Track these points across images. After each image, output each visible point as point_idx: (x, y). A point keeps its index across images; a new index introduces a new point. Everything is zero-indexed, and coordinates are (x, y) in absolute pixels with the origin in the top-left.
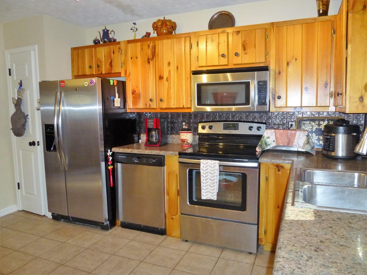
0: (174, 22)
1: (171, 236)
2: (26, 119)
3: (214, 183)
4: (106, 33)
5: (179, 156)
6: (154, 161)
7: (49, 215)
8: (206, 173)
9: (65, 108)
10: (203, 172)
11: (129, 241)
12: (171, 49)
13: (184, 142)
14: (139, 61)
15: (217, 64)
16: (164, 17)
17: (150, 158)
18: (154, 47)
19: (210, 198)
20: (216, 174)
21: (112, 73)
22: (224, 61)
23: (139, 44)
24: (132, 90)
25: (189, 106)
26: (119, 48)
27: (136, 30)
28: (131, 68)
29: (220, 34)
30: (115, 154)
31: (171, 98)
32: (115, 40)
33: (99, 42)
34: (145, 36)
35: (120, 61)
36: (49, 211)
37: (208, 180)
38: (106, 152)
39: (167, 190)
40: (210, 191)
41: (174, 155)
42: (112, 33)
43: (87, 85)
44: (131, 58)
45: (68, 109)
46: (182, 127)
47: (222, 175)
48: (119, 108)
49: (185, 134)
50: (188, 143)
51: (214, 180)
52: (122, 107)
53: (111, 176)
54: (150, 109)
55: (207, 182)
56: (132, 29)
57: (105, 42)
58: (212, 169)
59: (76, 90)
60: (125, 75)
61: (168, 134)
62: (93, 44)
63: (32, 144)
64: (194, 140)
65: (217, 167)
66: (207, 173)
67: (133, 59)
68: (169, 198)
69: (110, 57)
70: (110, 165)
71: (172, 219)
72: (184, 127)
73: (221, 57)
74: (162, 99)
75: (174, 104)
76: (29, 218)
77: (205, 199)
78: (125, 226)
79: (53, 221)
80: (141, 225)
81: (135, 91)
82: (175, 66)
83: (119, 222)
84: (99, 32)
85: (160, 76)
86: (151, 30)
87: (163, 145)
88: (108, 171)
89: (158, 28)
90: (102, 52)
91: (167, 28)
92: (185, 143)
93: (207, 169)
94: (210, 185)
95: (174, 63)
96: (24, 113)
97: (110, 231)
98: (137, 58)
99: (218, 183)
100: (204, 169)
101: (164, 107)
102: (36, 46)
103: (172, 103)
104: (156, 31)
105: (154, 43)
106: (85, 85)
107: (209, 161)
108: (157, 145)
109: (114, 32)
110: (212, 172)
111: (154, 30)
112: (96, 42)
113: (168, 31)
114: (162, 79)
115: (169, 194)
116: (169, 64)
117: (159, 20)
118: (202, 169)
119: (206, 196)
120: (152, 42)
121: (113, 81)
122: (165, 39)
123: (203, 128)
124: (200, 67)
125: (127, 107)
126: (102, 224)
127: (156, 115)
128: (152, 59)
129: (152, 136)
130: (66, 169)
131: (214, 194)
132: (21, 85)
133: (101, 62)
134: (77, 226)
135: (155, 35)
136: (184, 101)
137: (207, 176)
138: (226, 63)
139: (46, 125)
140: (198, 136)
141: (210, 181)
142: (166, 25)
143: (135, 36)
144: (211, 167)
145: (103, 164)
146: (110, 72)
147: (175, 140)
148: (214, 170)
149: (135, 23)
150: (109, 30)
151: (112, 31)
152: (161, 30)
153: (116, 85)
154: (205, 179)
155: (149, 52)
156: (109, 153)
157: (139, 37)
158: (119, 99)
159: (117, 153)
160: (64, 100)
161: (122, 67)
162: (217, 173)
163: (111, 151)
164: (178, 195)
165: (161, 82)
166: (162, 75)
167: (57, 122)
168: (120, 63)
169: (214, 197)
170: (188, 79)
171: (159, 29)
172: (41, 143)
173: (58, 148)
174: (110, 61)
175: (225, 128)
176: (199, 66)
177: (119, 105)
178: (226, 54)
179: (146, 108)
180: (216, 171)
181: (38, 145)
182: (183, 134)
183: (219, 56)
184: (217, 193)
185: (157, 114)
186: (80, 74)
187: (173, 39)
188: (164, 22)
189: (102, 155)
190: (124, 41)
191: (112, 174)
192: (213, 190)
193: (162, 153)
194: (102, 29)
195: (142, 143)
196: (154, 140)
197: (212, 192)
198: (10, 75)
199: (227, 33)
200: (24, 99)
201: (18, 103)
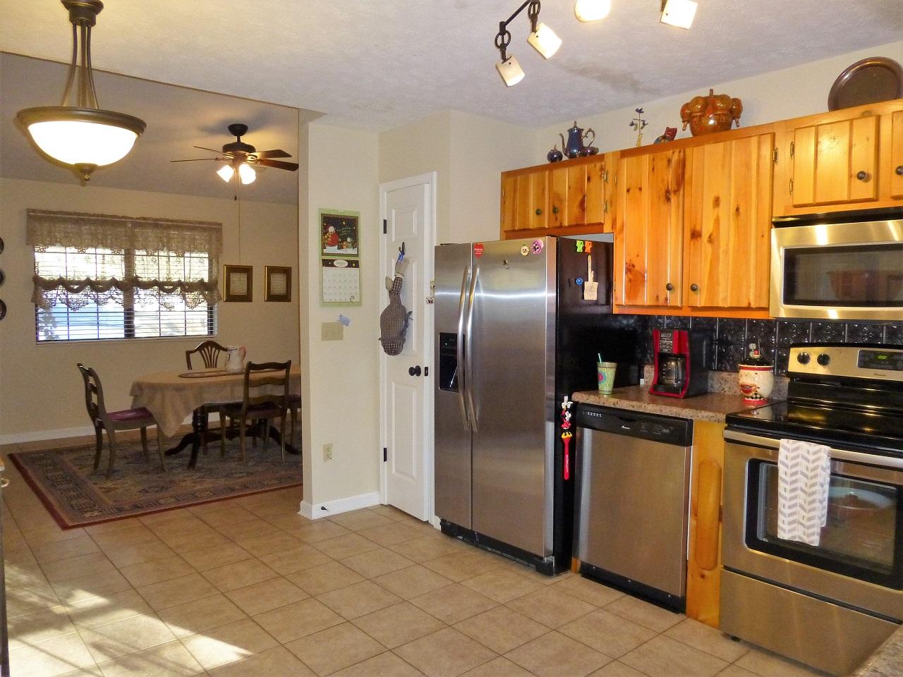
0: (735, 100)
1: (696, 619)
2: (406, 321)
3: (813, 502)
4: (576, 137)
5: (726, 425)
6: (666, 431)
7: (436, 522)
8: (792, 475)
9: (480, 294)
10: (786, 469)
11: (592, 608)
12: (723, 166)
13: (749, 391)
14: (646, 196)
15: (845, 198)
16: (711, 91)
17: (657, 422)
18: (683, 164)
19: (799, 537)
20: (819, 480)
21: (583, 225)
22: (864, 190)
23: (646, 159)
24: (626, 263)
25: (764, 305)
26: (602, 169)
27: (642, 125)
28: (626, 213)
29: (855, 122)
30: (578, 406)
31: (718, 284)
32: (594, 152)
33: (560, 157)
34: (664, 137)
35: (603, 197)
36: (437, 514)
37: (799, 492)
38: (559, 400)
39: (693, 505)
40: (801, 520)
41: (715, 421)
42: (590, 134)
43: (526, 254)
44: (628, 191)
45: (486, 297)
46: (748, 355)
47: (843, 484)
48: (596, 303)
49: (752, 372)
50: (758, 396)
51: (814, 493)
52: (603, 301)
53: (567, 456)
54: (666, 307)
55: (795, 497)
56: (632, 124)
57: (572, 156)
58: (811, 466)
59: (505, 261)
60: (612, 228)
61: (710, 368)
62: (547, 162)
63: (415, 371)
64: (776, 388)
65: (825, 462)
66: (796, 473)
67: (631, 191)
68: (697, 523)
69: (582, 190)
70: (565, 431)
71: (703, 576)
72: (752, 355)
73: (856, 178)
74: (697, 286)
75: (725, 299)
76: (398, 522)
77: (786, 538)
78: (591, 573)
79: (441, 537)
80: (627, 579)
81: (634, 266)
82: (732, 206)
83: (576, 563)
84: (561, 135)
85: (694, 232)
86: (677, 123)
87: (695, 396)
88: (561, 444)
89: (693, 117)
90: (565, 178)
91: (716, 115)
92: (751, 394)
93: (797, 465)
94: (801, 506)
95: (730, 199)
96: (404, 309)
97: (555, 579)
98: (640, 189)
99: (826, 503)
100: (790, 463)
101: (700, 303)
102: (435, 173)
103: (721, 296)
104: (688, 125)
105: (682, 154)
106: (522, 253)
107: (803, 445)
108: (678, 393)
109: (593, 132)
110: (810, 474)
111: (684, 122)
112: (554, 158)
113: (719, 123)
114: (699, 239)
115: (698, 515)
116: (717, 202)
117: (697, 100)
118: (783, 463)
119: (790, 531)
120: (677, 151)
121: (584, 244)
122: (708, 142)
123: (803, 359)
124: (796, 206)
125: (614, 302)
126: (539, 560)
127: (683, 324)
128: (676, 192)
129: (669, 373)
130: (475, 430)
131: (811, 531)
132: (403, 253)
133: (561, 201)
134: (489, 554)
135: (688, 134)
136: (752, 291)
137: (795, 481)
138: (871, 195)
139: (441, 334)
140: (787, 380)
141: (802, 495)
142: (715, 108)
143: (639, 140)
144: (808, 461)
145: (550, 427)
146: (579, 223)
147: (728, 385)
148: (814, 469)
149: (641, 110)
150: (583, 130)
151: (590, 130)
152: (700, 120)
153: (589, 252)
154: (788, 487)
155: (670, 176)
156: (566, 404)
157: (648, 141)
158: (596, 284)
159: (583, 404)
160: (480, 282)
161: (606, 210)
162: (825, 477)
163: (570, 400)
164: (720, 519)
165: (694, 243)
166: (698, 228)
167: (464, 327)
168: (603, 202)
169: (812, 538)
170: (763, 236)
171: (695, 120)
172: (432, 372)
173: (462, 385)
174: (580, 198)
175: (865, 363)
176: (796, 203)
177: (595, 298)
178: (871, 171)
179: (658, 306)
180: (819, 470)
181: (426, 375)
182: (747, 372)
183: (850, 176)
184: (823, 529)
185: (685, 321)
186: (516, 229)
187: (728, 142)
188: (709, 103)
189: (549, 407)
190: (613, 152)
191: (568, 452)
192: (809, 519)
193: (686, 413)
194: (569, 128)
195: (646, 386)
196: (673, 381)
197: (808, 524)
198: (385, 232)
199: (874, 118)
200: (406, 279)
201: (396, 289)
